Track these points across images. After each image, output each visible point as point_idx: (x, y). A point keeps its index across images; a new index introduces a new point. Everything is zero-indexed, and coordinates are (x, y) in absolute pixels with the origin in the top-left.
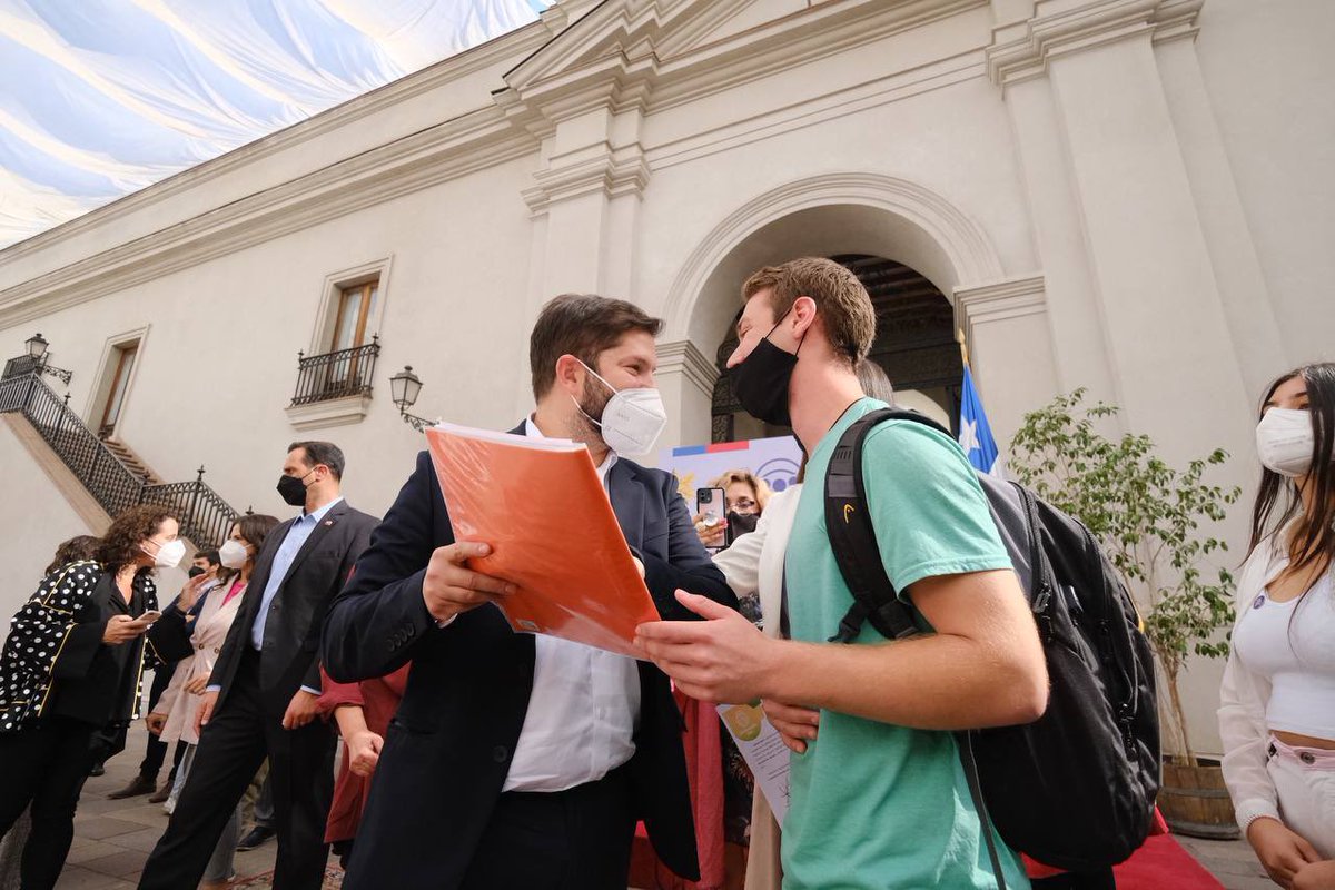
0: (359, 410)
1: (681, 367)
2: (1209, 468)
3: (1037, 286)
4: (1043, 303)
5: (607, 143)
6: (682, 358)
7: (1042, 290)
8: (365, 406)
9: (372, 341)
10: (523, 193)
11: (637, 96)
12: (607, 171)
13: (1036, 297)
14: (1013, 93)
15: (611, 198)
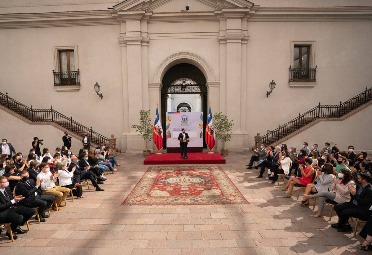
0: (78, 89)
1: (159, 88)
2: (232, 122)
3: (219, 84)
4: (220, 86)
5: (141, 32)
6: (159, 86)
7: (220, 84)
8: (79, 88)
9: (77, 70)
10: (118, 39)
11: (147, 19)
12: (141, 40)
13: (218, 85)
14: (220, 45)
15: (142, 46)
